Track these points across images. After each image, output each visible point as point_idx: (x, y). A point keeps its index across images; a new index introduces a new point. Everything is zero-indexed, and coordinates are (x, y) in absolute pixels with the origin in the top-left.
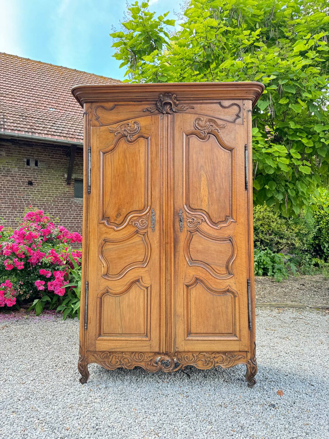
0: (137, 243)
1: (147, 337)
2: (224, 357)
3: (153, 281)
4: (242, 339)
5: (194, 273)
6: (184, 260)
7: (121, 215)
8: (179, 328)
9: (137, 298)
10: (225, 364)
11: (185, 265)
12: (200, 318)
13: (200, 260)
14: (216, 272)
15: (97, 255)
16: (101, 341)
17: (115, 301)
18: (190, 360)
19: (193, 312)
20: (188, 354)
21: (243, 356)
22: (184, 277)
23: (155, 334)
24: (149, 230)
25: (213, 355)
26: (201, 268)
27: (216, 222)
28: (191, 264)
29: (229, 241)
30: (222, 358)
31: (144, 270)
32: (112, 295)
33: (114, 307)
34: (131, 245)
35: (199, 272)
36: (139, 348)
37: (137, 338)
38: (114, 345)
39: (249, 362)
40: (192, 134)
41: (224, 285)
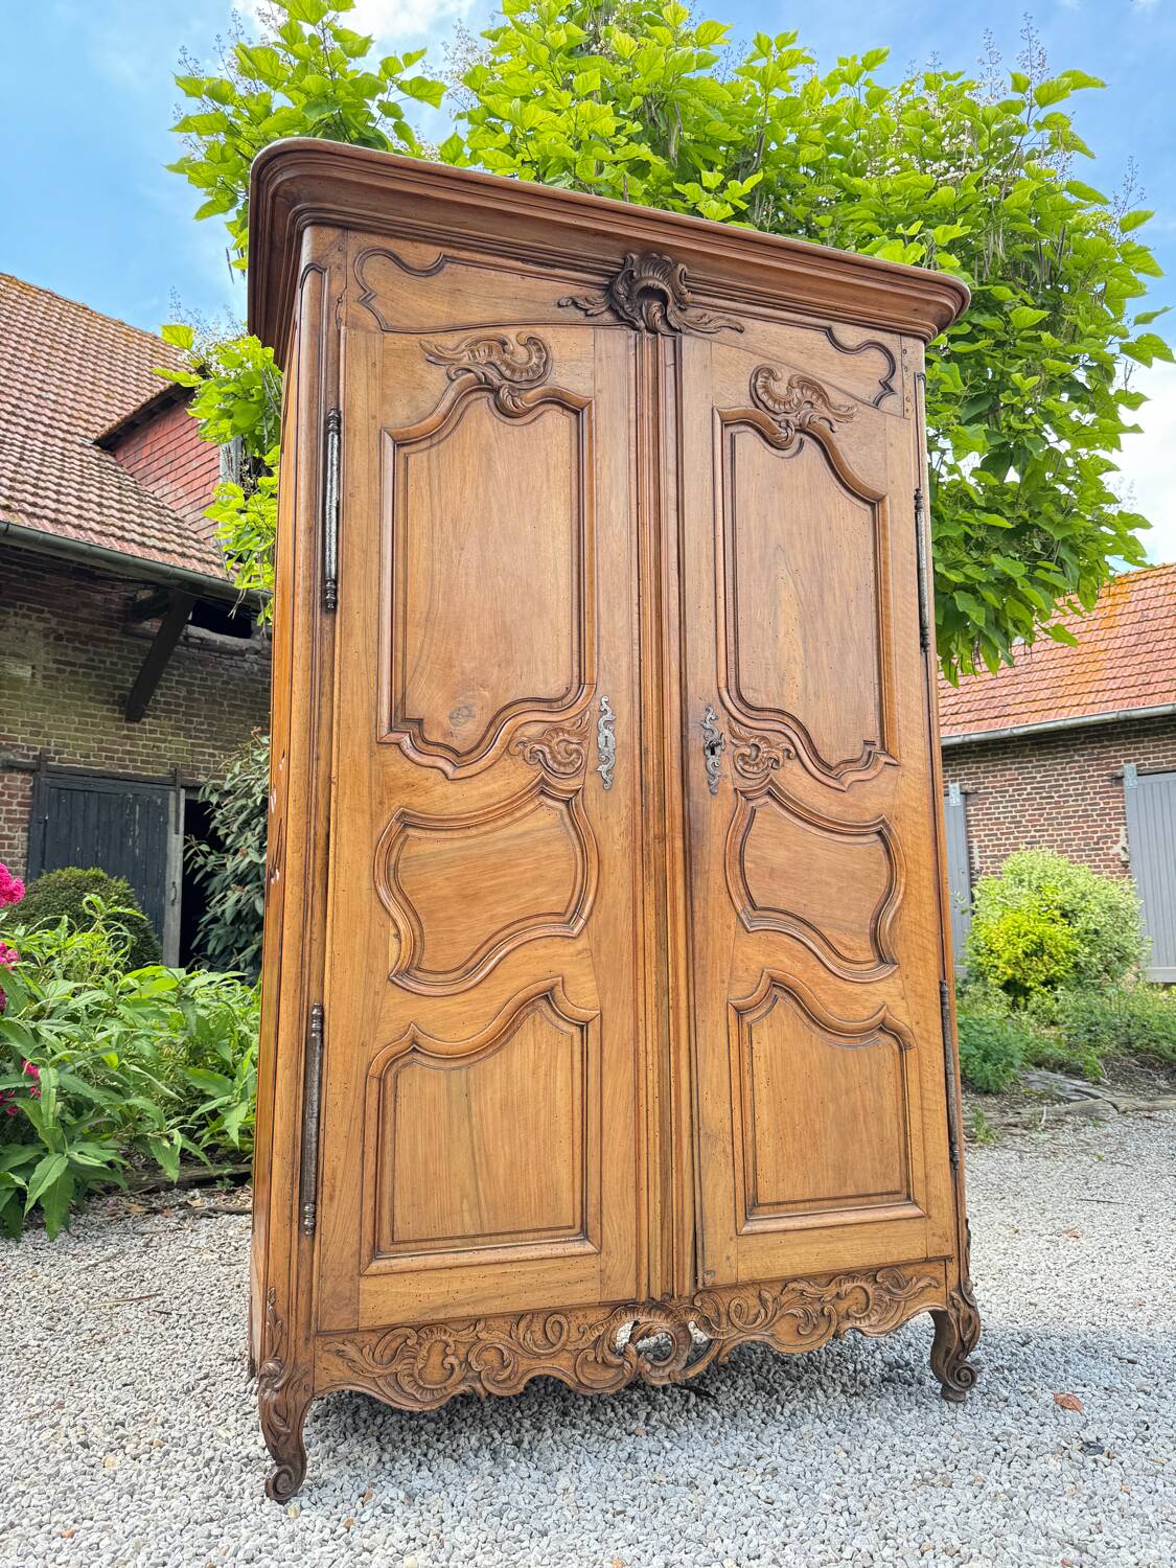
0: (541, 834)
1: (587, 1237)
2: (870, 1290)
3: (609, 996)
4: (934, 1212)
5: (762, 959)
6: (728, 908)
7: (471, 716)
8: (715, 1186)
9: (542, 1071)
10: (874, 1319)
11: (729, 927)
12: (790, 1138)
13: (781, 907)
14: (838, 955)
15: (365, 883)
16: (386, 1279)
17: (448, 1089)
18: (751, 1318)
19: (764, 1116)
20: (745, 1293)
21: (932, 1278)
22: (726, 978)
23: (617, 1224)
24: (592, 782)
25: (833, 1289)
26: (787, 939)
27: (835, 763)
28: (750, 921)
29: (876, 837)
30: (862, 1297)
31: (571, 949)
32: (432, 1063)
33: (444, 1117)
34: (518, 841)
35: (781, 956)
36: (555, 1292)
37: (546, 1251)
38: (444, 1289)
39: (952, 1298)
40: (746, 421)
41: (867, 1004)
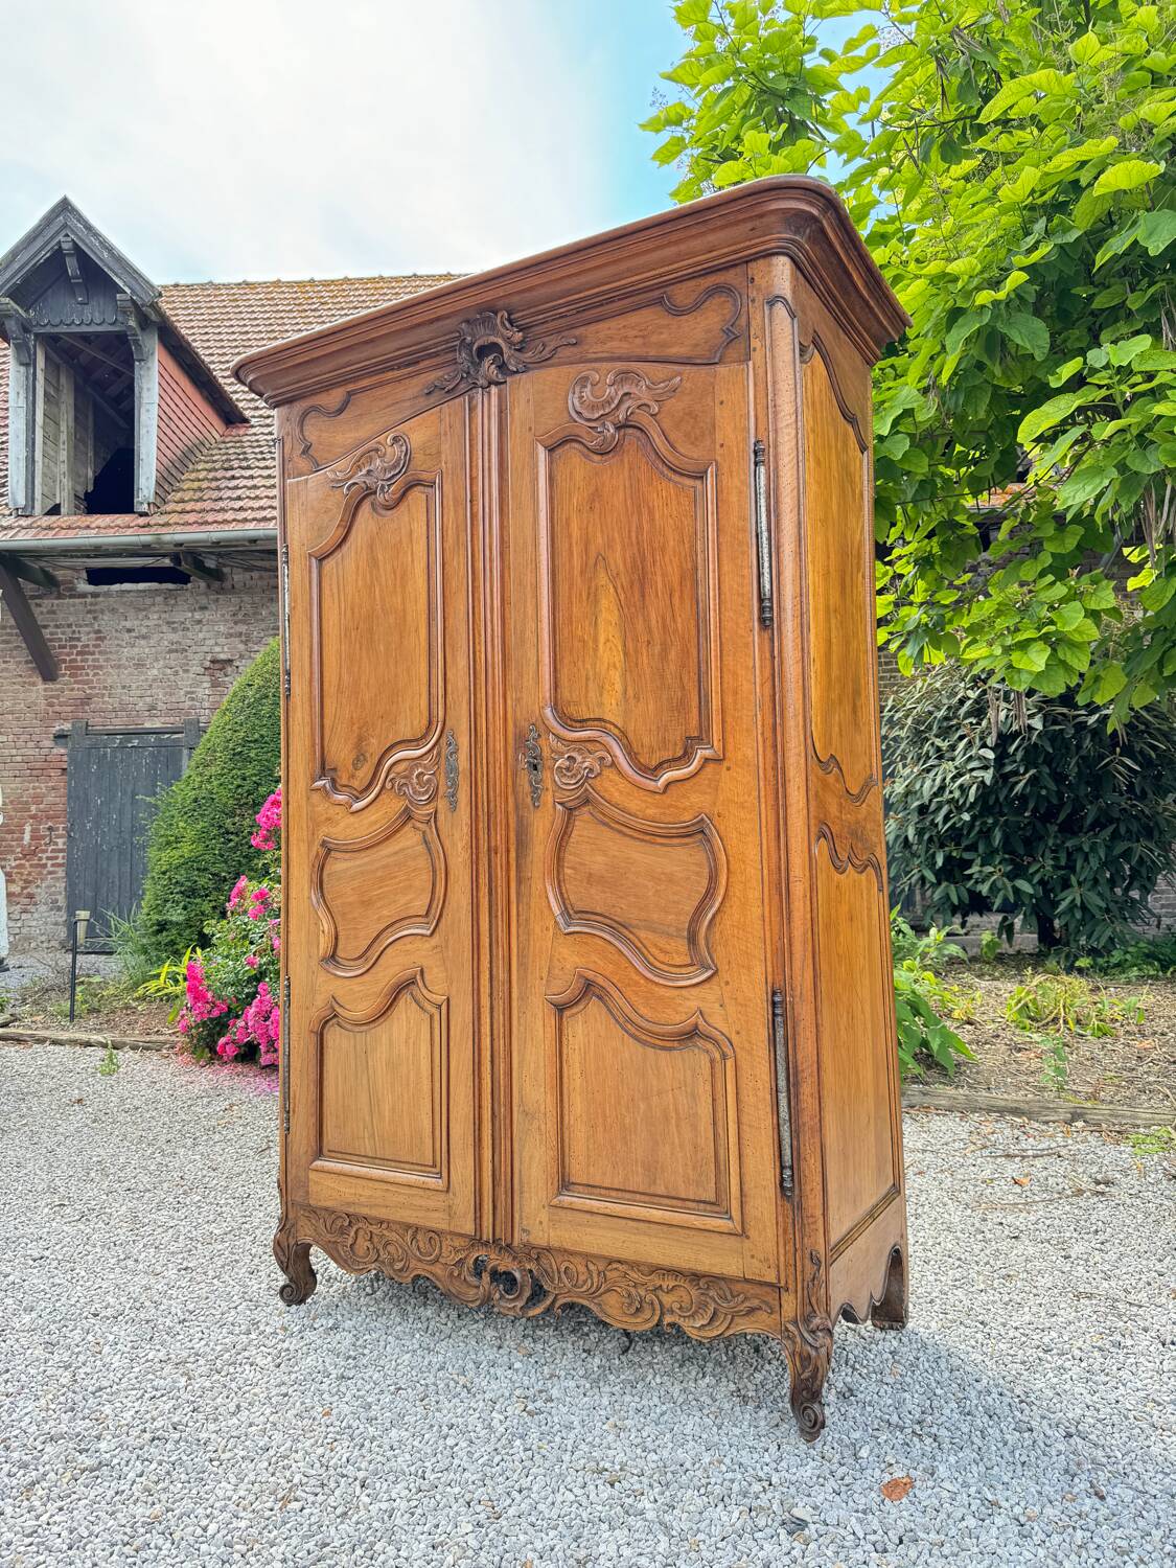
0: (411, 851)
1: (440, 1177)
2: (694, 1293)
3: (454, 985)
4: (752, 1233)
5: (577, 959)
6: (546, 912)
7: (365, 760)
9: (411, 1041)
10: (697, 1322)
11: (547, 929)
12: (600, 1128)
13: (599, 910)
14: (654, 958)
15: (307, 894)
16: (322, 1175)
17: (355, 1046)
18: (580, 1283)
19: (579, 1105)
20: (569, 1259)
21: (768, 1303)
22: (545, 975)
23: (461, 1172)
24: (441, 805)
25: (656, 1280)
26: (600, 942)
27: (654, 763)
28: (567, 924)
29: (700, 836)
30: (686, 1298)
31: (427, 945)
32: (346, 1026)
33: (353, 1066)
35: (594, 958)
37: (413, 1179)
38: (353, 1191)
39: (787, 1330)
40: (565, 440)
41: (680, 1009)
